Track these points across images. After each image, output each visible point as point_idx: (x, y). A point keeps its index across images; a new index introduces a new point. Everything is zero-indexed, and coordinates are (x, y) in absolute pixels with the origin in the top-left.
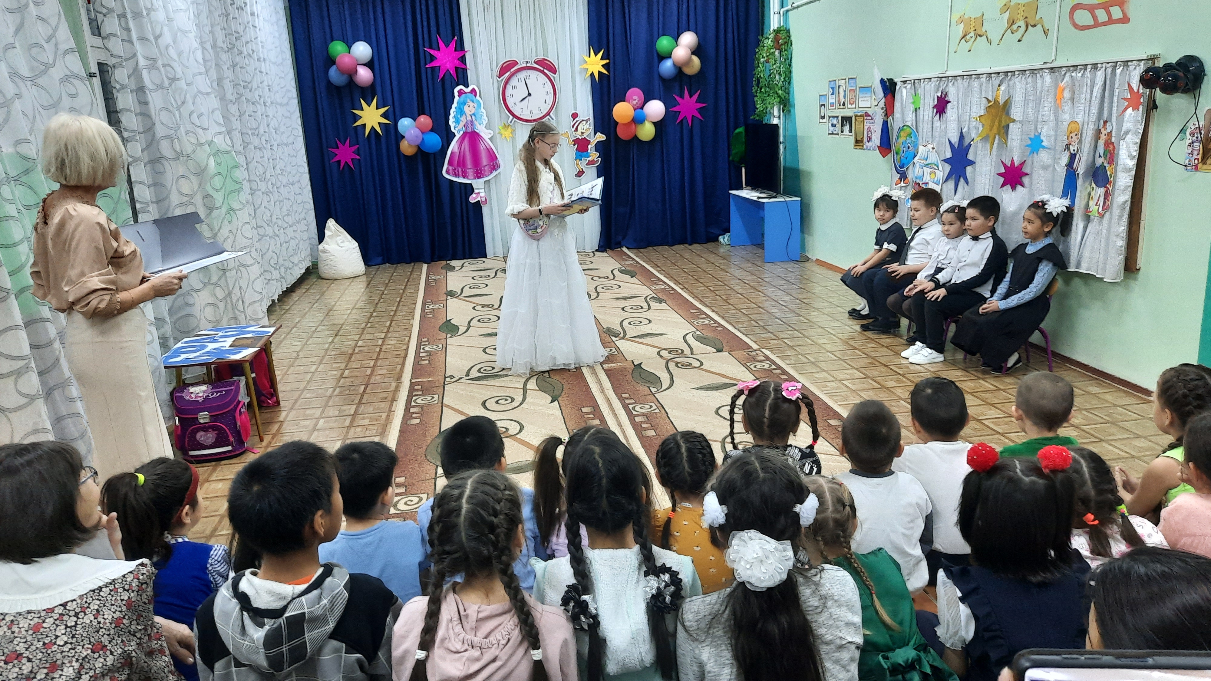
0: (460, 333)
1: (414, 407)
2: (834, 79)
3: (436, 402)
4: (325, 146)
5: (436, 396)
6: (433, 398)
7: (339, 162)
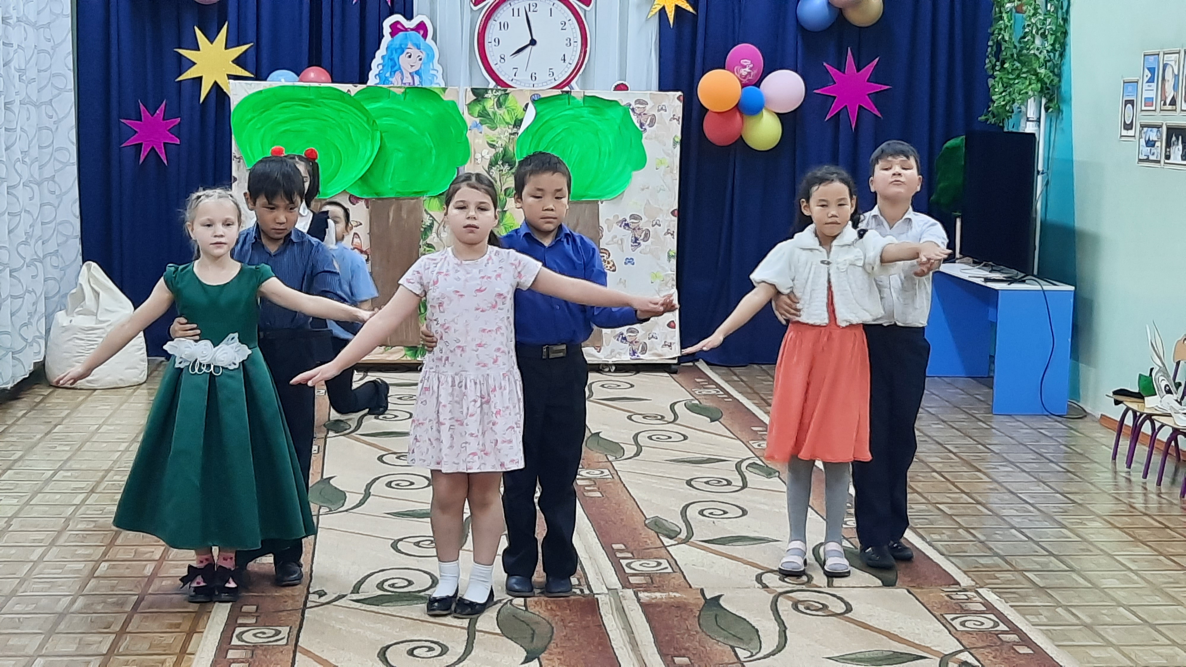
0: (347, 505)
1: (237, 647)
2: (1156, 51)
3: (284, 642)
4: (114, 113)
5: (285, 630)
6: (278, 633)
7: (138, 147)
